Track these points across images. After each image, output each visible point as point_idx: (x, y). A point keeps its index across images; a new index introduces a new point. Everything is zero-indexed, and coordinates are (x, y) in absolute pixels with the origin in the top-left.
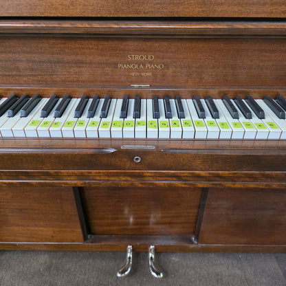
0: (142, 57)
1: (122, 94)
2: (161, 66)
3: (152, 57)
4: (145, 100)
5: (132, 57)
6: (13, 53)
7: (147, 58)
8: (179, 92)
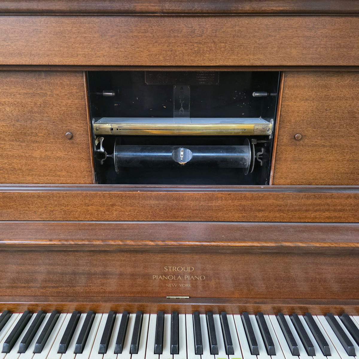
0: (180, 269)
1: (156, 309)
2: (202, 278)
3: (191, 269)
4: (184, 315)
5: (168, 268)
6: (33, 265)
7: (186, 269)
8: (224, 307)
